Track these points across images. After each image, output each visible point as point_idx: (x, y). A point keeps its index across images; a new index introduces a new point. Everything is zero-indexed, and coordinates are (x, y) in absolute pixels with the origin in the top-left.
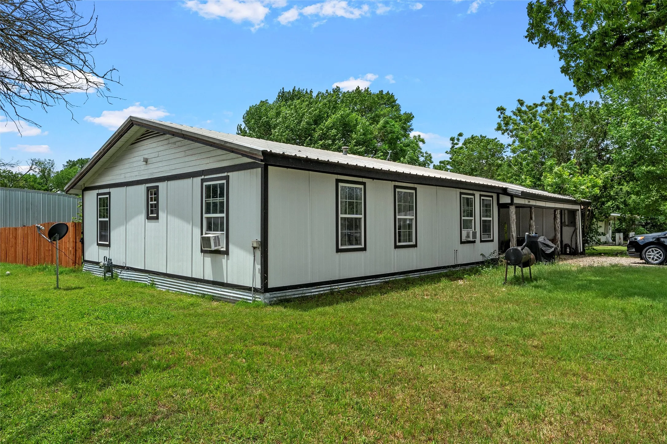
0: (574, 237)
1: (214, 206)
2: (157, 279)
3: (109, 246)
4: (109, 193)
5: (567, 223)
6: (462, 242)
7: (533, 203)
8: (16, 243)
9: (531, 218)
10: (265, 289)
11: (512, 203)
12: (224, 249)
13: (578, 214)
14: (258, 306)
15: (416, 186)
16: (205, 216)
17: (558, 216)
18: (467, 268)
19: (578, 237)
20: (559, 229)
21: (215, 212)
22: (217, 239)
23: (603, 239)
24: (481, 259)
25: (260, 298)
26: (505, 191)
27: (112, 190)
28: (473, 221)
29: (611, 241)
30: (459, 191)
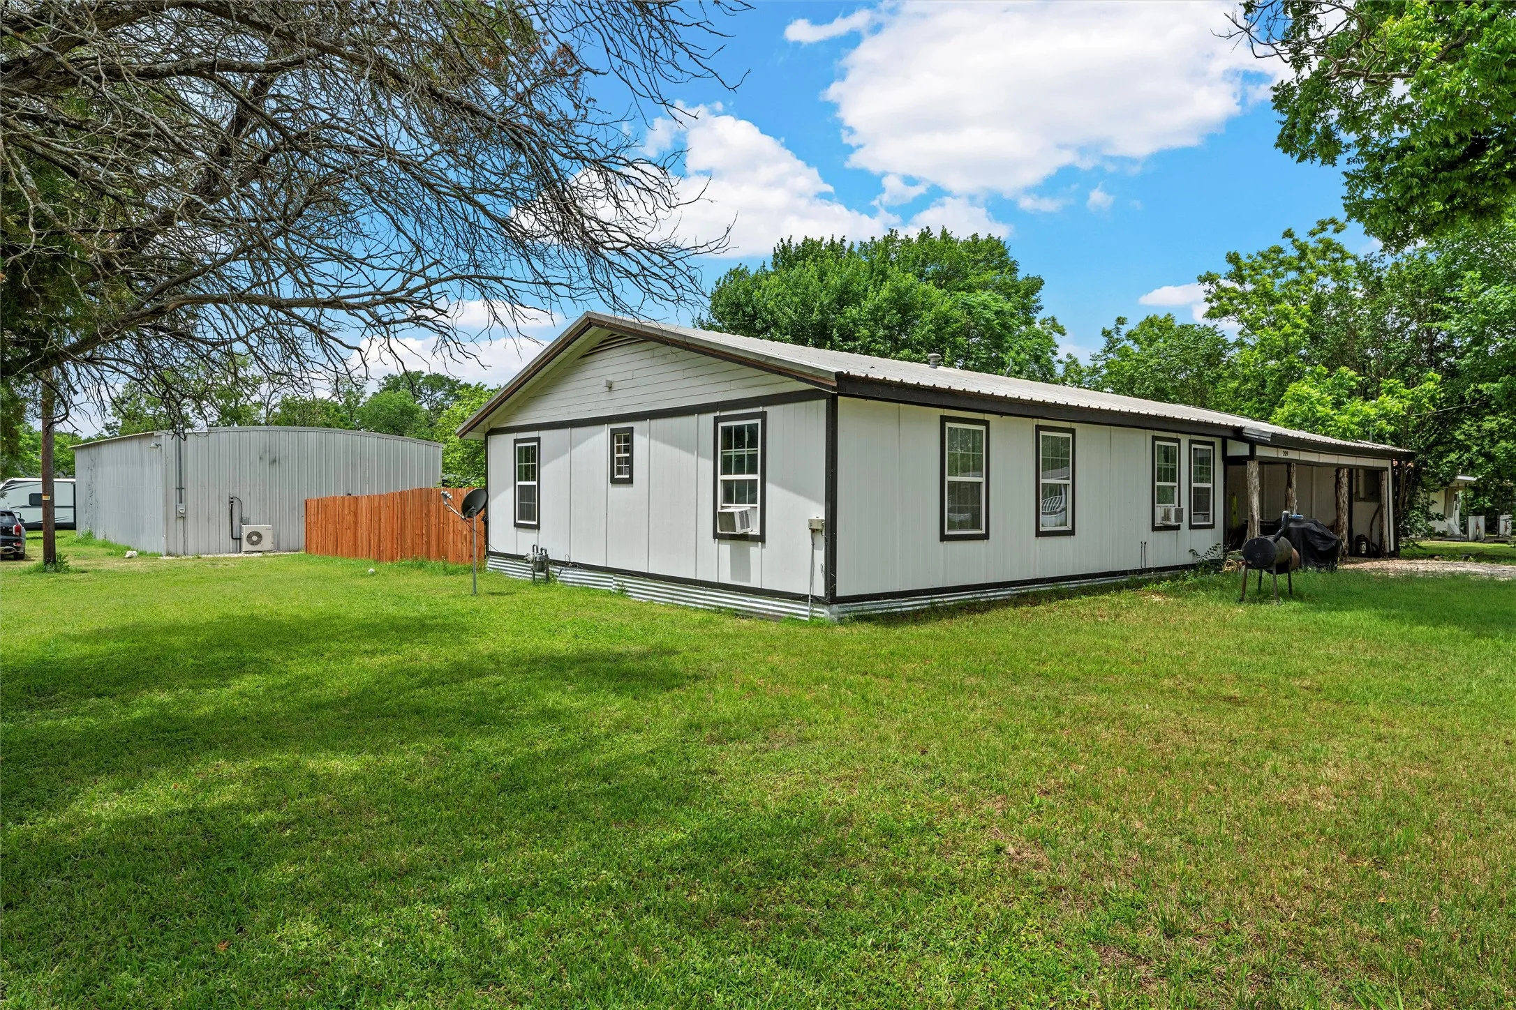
0: (1376, 523)
1: (737, 462)
2: (628, 582)
3: (538, 527)
4: (538, 440)
5: (1362, 495)
6: (1154, 529)
7: (1293, 455)
8: (356, 523)
9: (1289, 485)
10: (832, 598)
11: (1252, 456)
12: (757, 532)
13: (1385, 477)
14: (820, 625)
15: (1074, 425)
16: (721, 477)
17: (1345, 480)
18: (1166, 574)
19: (1386, 523)
20: (1346, 507)
21: (740, 470)
22: (744, 515)
23: (1439, 526)
24: (1188, 559)
25: (824, 612)
26: (1238, 433)
27: (542, 434)
28: (1176, 490)
29: (1457, 532)
30: (1150, 433)
